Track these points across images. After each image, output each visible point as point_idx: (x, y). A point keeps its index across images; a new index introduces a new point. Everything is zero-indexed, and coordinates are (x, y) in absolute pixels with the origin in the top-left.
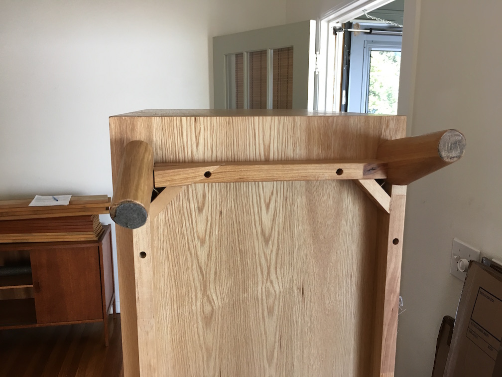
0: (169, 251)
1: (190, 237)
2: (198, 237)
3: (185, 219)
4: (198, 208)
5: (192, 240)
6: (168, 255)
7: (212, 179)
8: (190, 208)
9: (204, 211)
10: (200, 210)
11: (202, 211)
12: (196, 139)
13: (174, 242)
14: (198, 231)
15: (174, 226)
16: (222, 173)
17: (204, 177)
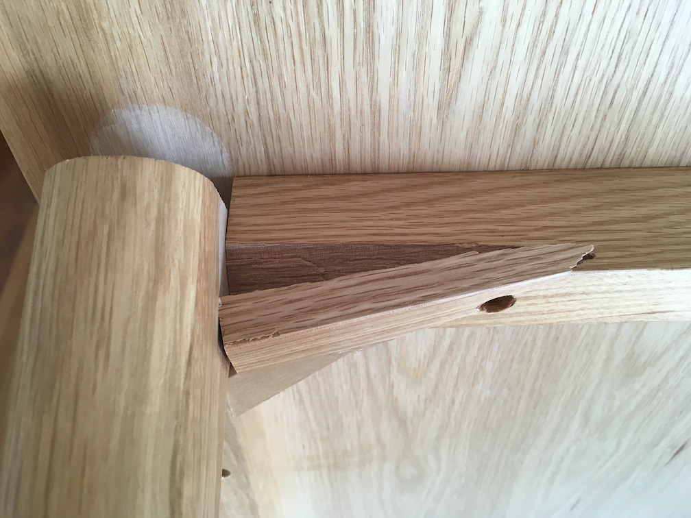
16: (569, 298)
17: (477, 312)
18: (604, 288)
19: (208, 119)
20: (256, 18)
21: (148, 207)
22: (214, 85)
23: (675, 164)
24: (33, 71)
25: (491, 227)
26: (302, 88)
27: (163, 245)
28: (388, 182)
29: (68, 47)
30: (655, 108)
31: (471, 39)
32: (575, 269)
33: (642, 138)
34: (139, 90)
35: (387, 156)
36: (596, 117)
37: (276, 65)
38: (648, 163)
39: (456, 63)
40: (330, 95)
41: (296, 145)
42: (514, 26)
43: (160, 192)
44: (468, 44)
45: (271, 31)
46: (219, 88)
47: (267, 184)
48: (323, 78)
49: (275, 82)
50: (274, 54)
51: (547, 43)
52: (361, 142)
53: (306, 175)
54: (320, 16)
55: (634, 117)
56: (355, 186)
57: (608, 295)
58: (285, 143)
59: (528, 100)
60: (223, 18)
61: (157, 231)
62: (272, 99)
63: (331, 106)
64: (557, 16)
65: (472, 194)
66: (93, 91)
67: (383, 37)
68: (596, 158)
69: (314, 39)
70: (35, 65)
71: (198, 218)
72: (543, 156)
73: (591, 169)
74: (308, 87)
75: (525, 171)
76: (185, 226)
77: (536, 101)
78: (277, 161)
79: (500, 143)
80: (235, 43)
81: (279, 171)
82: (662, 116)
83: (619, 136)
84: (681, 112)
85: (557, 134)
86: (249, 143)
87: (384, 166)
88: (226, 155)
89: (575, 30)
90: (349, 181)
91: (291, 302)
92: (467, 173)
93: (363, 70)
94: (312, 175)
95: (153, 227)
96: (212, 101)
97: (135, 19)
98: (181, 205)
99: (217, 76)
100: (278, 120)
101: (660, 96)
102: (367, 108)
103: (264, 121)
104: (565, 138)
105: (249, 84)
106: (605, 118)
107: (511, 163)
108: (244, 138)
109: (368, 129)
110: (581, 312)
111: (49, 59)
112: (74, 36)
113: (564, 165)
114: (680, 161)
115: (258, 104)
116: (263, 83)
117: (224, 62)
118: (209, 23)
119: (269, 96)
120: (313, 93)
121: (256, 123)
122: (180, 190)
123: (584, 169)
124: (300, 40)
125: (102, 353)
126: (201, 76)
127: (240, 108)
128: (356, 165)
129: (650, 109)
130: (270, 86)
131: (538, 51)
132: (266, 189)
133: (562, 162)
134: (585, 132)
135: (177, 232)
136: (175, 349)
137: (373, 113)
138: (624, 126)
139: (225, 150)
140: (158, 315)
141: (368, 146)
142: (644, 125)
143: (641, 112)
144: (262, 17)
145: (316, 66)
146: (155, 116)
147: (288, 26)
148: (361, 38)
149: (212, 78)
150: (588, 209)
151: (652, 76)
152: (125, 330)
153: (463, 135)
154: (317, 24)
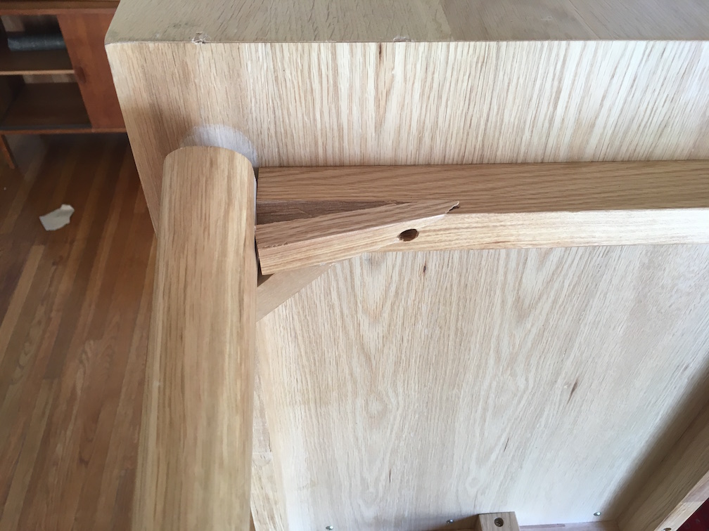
1: (346, 309)
2: (365, 310)
7: (417, 244)
11: (379, 266)
12: (378, 106)
16: (448, 232)
17: (398, 241)
18: (467, 225)
19: (246, 132)
20: (276, 78)
21: (223, 171)
22: (252, 113)
23: (514, 161)
24: (154, 104)
25: (405, 193)
26: (300, 115)
27: (231, 189)
28: (349, 170)
29: (175, 92)
30: (495, 128)
31: (390, 90)
32: (448, 213)
33: (492, 145)
34: (210, 117)
35: (348, 155)
36: (463, 133)
37: (285, 103)
38: (498, 161)
39: (382, 103)
40: (315, 120)
41: (296, 148)
42: (411, 84)
43: (229, 165)
44: (388, 93)
45: (284, 85)
46: (254, 115)
47: (279, 171)
48: (311, 109)
49: (285, 112)
50: (285, 97)
51: (430, 93)
52: (333, 147)
53: (301, 167)
54: (310, 78)
55: (485, 134)
56: (330, 172)
57: (469, 230)
58: (290, 147)
59: (424, 123)
60: (259, 78)
61: (228, 182)
62: (283, 121)
63: (316, 126)
64: (433, 78)
65: (396, 177)
66: (185, 116)
67: (343, 89)
68: (468, 158)
69: (307, 89)
70: (155, 101)
71: (246, 179)
72: (437, 157)
73: (465, 164)
74: (303, 115)
75: (428, 165)
76: (240, 182)
77: (428, 124)
78: (284, 158)
79: (412, 147)
80: (264, 91)
81: (285, 164)
82: (500, 133)
83: (478, 145)
84: (510, 130)
85: (443, 144)
86: (269, 147)
87: (347, 162)
88: (255, 154)
89: (443, 85)
90: (327, 170)
91: (293, 228)
92: (394, 166)
93: (333, 106)
94: (305, 167)
95: (226, 180)
96: (250, 123)
97: (213, 78)
98: (239, 171)
99: (253, 109)
100: (286, 133)
101: (497, 121)
102: (335, 127)
103: (279, 134)
104: (448, 146)
105: (271, 112)
106: (468, 133)
107: (420, 160)
108: (266, 143)
109: (337, 140)
110: (457, 242)
111: (164, 98)
112: (179, 86)
113: (450, 162)
114: (517, 160)
115: (275, 124)
116: (279, 113)
117: (258, 101)
118: (252, 81)
119: (281, 120)
120: (306, 118)
121: (273, 135)
122: (237, 164)
123: (462, 164)
124: (299, 90)
125: (206, 233)
126: (245, 108)
127: (265, 126)
128: (330, 162)
129: (492, 129)
130: (283, 114)
131: (426, 97)
132: (278, 174)
133: (449, 160)
134: (459, 141)
135: (237, 184)
136: (238, 237)
137: (339, 130)
138: (480, 138)
139: (255, 151)
140: (230, 220)
141: (337, 150)
142: (491, 138)
143: (488, 130)
144: (279, 78)
145: (307, 103)
146: (218, 131)
147: (293, 82)
148: (331, 89)
149: (251, 109)
150: (461, 184)
151: (490, 110)
152: (216, 225)
153: (390, 143)
154: (308, 82)
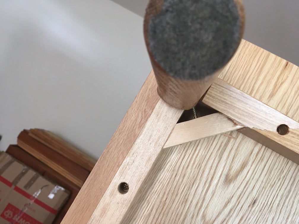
0: (154, 211)
1: (192, 209)
2: (204, 217)
3: (200, 180)
4: (227, 176)
5: (193, 216)
6: (149, 215)
8: (216, 169)
9: (232, 185)
10: (228, 180)
11: (230, 183)
13: (167, 202)
14: (209, 208)
15: (181, 180)
39: (277, 87)
44: (282, 83)
